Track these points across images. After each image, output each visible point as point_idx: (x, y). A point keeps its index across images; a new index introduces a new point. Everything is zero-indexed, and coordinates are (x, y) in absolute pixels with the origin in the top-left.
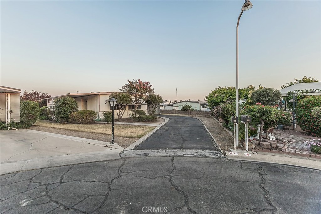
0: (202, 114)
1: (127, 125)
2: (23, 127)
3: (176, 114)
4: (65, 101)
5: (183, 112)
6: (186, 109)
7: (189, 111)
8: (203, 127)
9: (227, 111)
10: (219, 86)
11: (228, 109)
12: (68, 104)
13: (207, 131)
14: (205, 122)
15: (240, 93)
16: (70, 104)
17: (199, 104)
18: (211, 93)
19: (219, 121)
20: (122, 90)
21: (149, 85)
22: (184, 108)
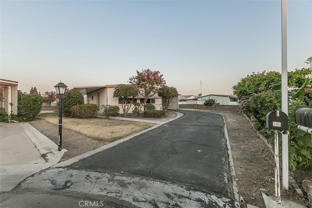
0: (229, 109)
1: (126, 121)
2: (23, 119)
3: (198, 109)
4: (70, 94)
5: (206, 106)
6: (209, 104)
7: (214, 105)
8: (222, 127)
9: (261, 102)
10: (253, 73)
11: (264, 99)
12: (72, 97)
13: (224, 135)
14: (229, 120)
15: (290, 77)
16: (74, 97)
17: (228, 98)
18: (240, 81)
19: (250, 119)
20: (131, 82)
21: (159, 75)
22: (207, 102)
